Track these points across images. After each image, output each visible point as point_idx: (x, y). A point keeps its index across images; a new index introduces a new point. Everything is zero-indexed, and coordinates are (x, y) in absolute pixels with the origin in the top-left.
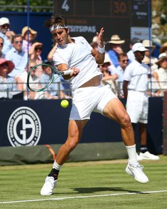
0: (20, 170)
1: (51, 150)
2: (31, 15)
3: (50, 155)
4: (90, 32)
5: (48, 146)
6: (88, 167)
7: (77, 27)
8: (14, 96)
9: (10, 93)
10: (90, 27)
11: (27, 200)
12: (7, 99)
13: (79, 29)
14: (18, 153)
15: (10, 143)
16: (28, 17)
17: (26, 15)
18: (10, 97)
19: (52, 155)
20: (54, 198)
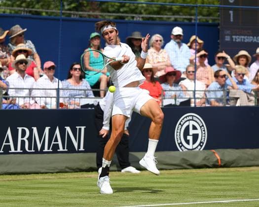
0: (187, 174)
1: (217, 155)
2: (199, 25)
3: (215, 160)
4: (255, 42)
5: (214, 151)
6: (253, 172)
7: (243, 37)
8: (182, 103)
9: (177, 100)
10: (255, 37)
11: (196, 202)
12: (175, 105)
13: (244, 39)
14: (185, 157)
15: (177, 148)
16: (196, 27)
17: (194, 25)
18: (178, 104)
19: (218, 160)
20: (222, 200)
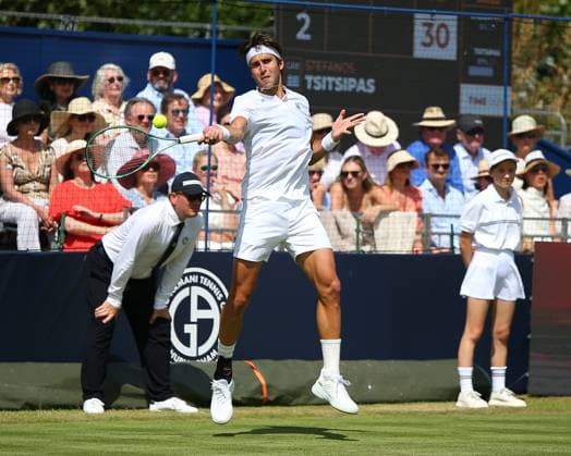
1: (258, 374)
2: (220, 46)
3: (254, 386)
4: (361, 92)
5: (251, 363)
7: (330, 79)
10: (362, 81)
13: (334, 85)
17: (208, 45)
19: (261, 386)
